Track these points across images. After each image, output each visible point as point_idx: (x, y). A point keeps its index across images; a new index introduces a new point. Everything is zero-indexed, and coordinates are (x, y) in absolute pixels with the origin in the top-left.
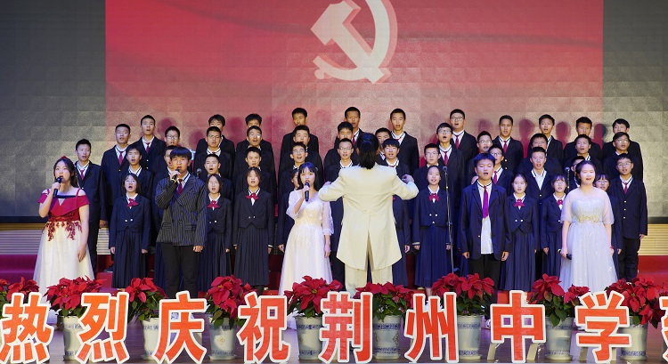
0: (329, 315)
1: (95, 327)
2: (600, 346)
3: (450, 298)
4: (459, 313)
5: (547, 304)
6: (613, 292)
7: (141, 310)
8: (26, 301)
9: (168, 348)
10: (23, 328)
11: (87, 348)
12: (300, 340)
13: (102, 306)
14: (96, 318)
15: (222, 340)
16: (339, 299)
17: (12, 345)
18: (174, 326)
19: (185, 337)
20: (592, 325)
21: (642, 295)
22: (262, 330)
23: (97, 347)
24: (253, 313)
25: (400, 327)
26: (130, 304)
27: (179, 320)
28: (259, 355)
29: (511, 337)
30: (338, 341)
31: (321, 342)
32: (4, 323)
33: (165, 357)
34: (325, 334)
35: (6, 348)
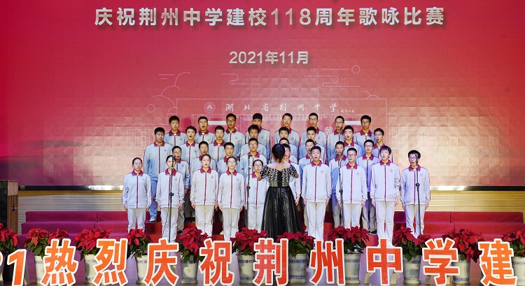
0: (259, 253)
1: (106, 261)
2: (439, 274)
3: (339, 242)
4: (346, 252)
5: (403, 246)
6: (447, 239)
7: (135, 250)
8: (60, 245)
9: (154, 275)
10: (58, 262)
11: (100, 275)
12: (240, 270)
13: (110, 248)
14: (106, 256)
15: (189, 270)
16: (266, 243)
17: (51, 273)
18: (157, 261)
19: (164, 268)
20: (433, 261)
21: (467, 241)
22: (215, 263)
23: (107, 275)
24: (210, 252)
25: (307, 262)
26: (129, 246)
27: (161, 257)
28: (213, 280)
29: (380, 268)
30: (265, 271)
31: (254, 272)
32: (46, 259)
33: (151, 281)
34: (257, 266)
35: (47, 276)
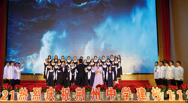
0: (77, 92)
1: (35, 94)
3: (99, 89)
4: (101, 91)
5: (116, 90)
6: (128, 87)
7: (43, 91)
8: (23, 89)
9: (48, 98)
10: (23, 94)
11: (34, 98)
12: (72, 96)
13: (37, 90)
14: (36, 92)
15: (58, 96)
16: (79, 89)
17: (21, 97)
18: (49, 94)
19: (51, 96)
20: (124, 93)
21: (133, 88)
22: (65, 95)
23: (36, 97)
24: (64, 91)
25: (90, 94)
26: (42, 90)
27: (50, 93)
28: (65, 99)
29: (110, 96)
30: (79, 97)
31: (76, 97)
32: (20, 93)
33: (48, 99)
34: (76, 95)
35: (20, 98)
